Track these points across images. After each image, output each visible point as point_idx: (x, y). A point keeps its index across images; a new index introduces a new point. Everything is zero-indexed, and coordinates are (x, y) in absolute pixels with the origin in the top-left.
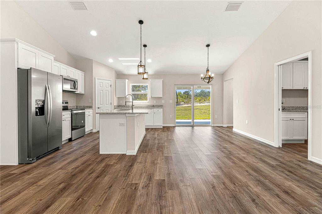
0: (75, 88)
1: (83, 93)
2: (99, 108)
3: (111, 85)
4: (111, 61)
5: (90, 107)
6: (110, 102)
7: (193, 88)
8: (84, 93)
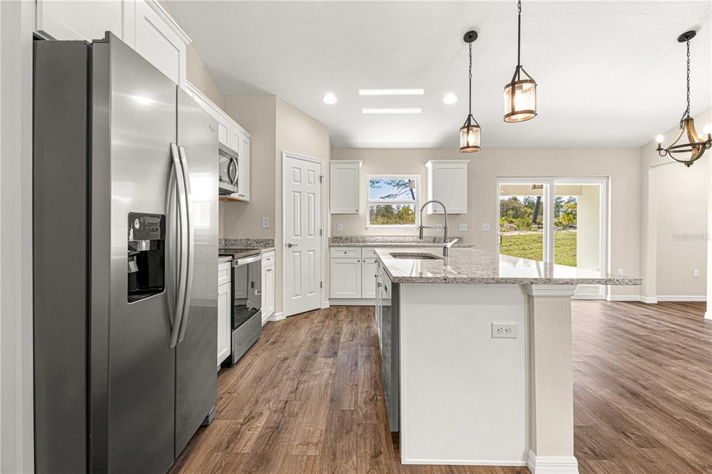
0: (232, 182)
1: (247, 198)
2: (290, 246)
3: (321, 177)
4: (330, 99)
5: (269, 243)
6: (318, 228)
7: (552, 187)
8: (248, 200)
